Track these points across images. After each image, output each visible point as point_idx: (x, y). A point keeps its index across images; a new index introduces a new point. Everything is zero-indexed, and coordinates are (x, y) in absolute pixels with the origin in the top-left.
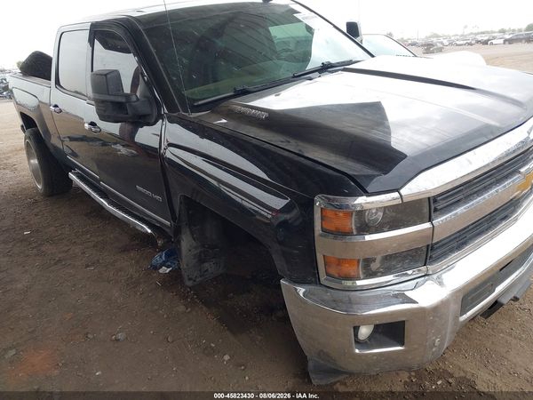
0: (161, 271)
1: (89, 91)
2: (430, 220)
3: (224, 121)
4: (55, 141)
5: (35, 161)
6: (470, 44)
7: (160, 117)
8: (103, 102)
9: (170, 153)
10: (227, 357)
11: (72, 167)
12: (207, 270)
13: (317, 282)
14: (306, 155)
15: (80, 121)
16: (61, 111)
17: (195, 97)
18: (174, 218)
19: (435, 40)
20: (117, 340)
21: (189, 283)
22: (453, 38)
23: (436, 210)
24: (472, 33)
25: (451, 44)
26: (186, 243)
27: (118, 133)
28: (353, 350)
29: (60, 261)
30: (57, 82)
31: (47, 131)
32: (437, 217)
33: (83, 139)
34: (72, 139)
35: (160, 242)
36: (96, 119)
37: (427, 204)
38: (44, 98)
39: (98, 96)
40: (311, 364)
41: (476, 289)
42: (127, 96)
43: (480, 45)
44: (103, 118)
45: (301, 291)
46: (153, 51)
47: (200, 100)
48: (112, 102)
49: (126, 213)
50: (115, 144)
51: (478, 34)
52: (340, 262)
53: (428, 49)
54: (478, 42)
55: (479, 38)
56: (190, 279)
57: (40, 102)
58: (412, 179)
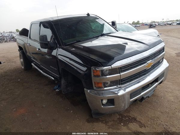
0: (56, 90)
1: (39, 40)
2: (120, 73)
3: (74, 49)
4: (28, 54)
5: (22, 60)
6: (165, 25)
7: (57, 47)
8: (42, 43)
9: (60, 57)
10: (72, 111)
11: (33, 62)
12: (69, 90)
13: (93, 89)
14: (91, 57)
15: (36, 48)
16: (30, 45)
17: (66, 42)
18: (60, 74)
19: (153, 23)
20: (43, 107)
21: (64, 93)
22: (160, 23)
23: (121, 71)
24: (166, 21)
25: (159, 25)
26: (63, 81)
27: (47, 52)
28: (101, 107)
29: (28, 87)
30: (30, 37)
31: (26, 51)
32: (121, 73)
33: (36, 54)
34: (33, 54)
35: (56, 82)
36: (40, 48)
37: (118, 69)
38: (26, 42)
39: (41, 42)
40: (92, 112)
41: (134, 92)
42: (49, 42)
43: (169, 25)
44: (42, 47)
45: (89, 91)
46: (56, 30)
47: (68, 43)
48: (45, 43)
49: (47, 74)
50: (46, 55)
51: (169, 21)
52: (98, 83)
53: (150, 26)
54: (168, 24)
55: (169, 23)
56: (64, 92)
57: (25, 43)
58: (114, 63)
